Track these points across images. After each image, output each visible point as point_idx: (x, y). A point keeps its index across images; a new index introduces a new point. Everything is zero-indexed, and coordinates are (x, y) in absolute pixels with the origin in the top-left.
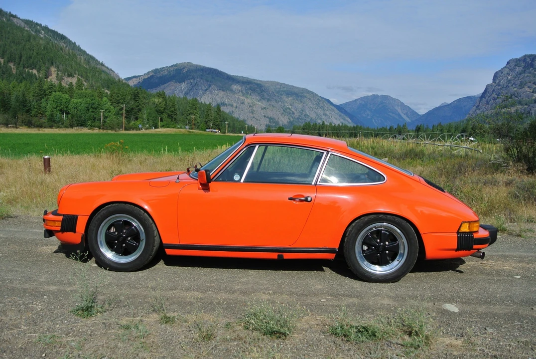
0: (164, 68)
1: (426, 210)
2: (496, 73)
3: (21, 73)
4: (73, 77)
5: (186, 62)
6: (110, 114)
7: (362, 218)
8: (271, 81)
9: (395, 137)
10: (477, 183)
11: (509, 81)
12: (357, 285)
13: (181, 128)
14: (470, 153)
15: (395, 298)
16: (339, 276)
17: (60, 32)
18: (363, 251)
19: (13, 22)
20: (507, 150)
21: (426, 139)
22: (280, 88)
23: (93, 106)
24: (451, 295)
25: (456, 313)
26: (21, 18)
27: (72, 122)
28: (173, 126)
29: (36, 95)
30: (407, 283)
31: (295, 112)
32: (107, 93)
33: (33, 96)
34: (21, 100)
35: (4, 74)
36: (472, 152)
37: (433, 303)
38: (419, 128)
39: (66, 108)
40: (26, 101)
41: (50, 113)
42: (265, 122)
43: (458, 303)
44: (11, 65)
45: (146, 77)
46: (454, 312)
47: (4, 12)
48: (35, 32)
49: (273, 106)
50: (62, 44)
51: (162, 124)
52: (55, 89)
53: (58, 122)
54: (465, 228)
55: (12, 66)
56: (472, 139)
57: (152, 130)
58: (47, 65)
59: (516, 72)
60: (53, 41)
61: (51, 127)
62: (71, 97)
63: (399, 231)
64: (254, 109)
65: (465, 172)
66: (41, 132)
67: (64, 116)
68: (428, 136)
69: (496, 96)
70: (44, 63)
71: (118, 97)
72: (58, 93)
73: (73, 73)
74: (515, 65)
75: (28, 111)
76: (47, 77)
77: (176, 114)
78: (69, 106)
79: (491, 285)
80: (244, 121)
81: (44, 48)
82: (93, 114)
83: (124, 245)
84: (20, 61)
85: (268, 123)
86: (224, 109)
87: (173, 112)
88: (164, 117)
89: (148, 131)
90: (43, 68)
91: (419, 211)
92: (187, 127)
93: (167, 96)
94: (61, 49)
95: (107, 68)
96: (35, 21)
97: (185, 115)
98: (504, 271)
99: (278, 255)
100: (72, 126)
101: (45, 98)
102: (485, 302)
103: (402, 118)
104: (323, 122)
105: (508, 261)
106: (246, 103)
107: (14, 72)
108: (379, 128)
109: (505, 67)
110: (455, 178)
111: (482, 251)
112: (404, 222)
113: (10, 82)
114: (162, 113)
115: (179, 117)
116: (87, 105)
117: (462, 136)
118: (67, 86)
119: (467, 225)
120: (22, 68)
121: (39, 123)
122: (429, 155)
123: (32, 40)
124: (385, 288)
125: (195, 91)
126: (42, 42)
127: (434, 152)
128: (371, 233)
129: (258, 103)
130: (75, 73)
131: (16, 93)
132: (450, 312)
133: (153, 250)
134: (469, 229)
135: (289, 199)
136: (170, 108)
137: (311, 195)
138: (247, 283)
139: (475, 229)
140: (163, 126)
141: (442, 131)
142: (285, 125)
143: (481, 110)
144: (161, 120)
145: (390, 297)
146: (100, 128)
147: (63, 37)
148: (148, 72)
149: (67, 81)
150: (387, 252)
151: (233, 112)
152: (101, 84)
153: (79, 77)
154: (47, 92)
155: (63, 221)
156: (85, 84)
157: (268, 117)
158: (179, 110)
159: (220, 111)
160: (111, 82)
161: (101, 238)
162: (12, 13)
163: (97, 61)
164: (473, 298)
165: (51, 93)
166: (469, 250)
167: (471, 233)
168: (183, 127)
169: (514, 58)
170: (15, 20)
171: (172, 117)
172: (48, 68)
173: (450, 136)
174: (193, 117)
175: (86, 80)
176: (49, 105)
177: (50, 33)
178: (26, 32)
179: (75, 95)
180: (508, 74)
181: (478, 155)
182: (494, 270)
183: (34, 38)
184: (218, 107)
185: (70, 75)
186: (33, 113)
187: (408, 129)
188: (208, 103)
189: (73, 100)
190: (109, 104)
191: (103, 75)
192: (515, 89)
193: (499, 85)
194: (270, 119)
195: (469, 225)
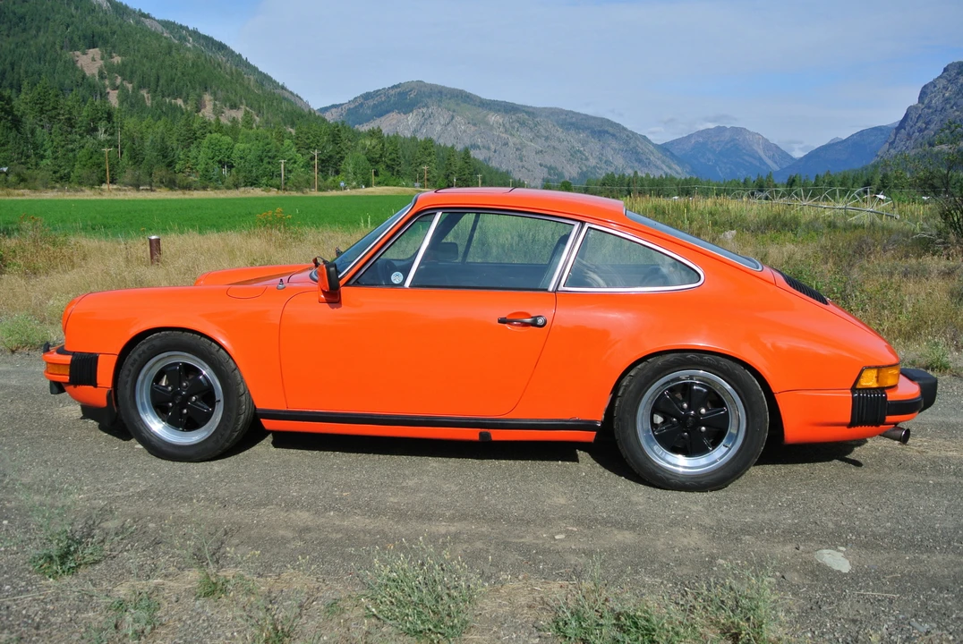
0: (379, 90)
1: (784, 343)
2: (925, 86)
3: (159, 106)
4: (239, 108)
5: (415, 80)
6: (296, 166)
7: (650, 360)
8: (551, 108)
9: (753, 194)
10: (891, 274)
11: (947, 100)
12: (639, 494)
13: (407, 186)
14: (878, 220)
15: (714, 533)
16: (607, 473)
17: (217, 38)
18: (654, 425)
19: (146, 26)
20: (945, 215)
21: (803, 198)
22: (566, 119)
23: (270, 154)
24: (836, 524)
25: (845, 575)
26: (157, 18)
27: (238, 179)
28: (395, 183)
29: (181, 138)
30: (745, 492)
31: (590, 157)
32: (291, 133)
33: (178, 140)
34: (159, 147)
35: (134, 107)
36: (881, 219)
37: (794, 545)
38: (794, 181)
39: (228, 158)
40: (167, 149)
41: (204, 166)
42: (542, 174)
43: (850, 545)
44: (144, 92)
45: (352, 106)
46: (839, 571)
47: (131, 10)
48: (178, 40)
49: (554, 148)
50: (220, 57)
51: (378, 179)
52: (209, 128)
53: (217, 181)
54: (869, 380)
55: (146, 95)
56: (882, 197)
57: (361, 190)
58: (198, 91)
59: (959, 85)
60: (207, 53)
61: (205, 188)
62: (236, 140)
63: (728, 387)
64: (524, 153)
65: (870, 253)
66: (187, 197)
67: (225, 171)
68: (806, 192)
69: (924, 126)
70: (194, 89)
71: (308, 138)
72: (215, 135)
73: (238, 102)
74: (958, 74)
75: (170, 165)
76: (198, 111)
77: (399, 164)
78: (233, 155)
79: (922, 498)
80: (508, 173)
81: (193, 64)
82: (270, 167)
83: (185, 411)
84: (158, 86)
85: (546, 175)
86: (477, 155)
87: (394, 160)
88: (381, 169)
89: (354, 192)
90: (193, 96)
91: (769, 345)
92: (417, 184)
93: (386, 136)
94: (219, 65)
95: (291, 93)
96: (179, 22)
97: (414, 165)
98: (947, 460)
99: (481, 434)
100: (236, 186)
101: (196, 143)
102: (911, 545)
103: (765, 164)
104: (636, 172)
105: (956, 437)
106: (511, 144)
107: (149, 103)
108: (727, 181)
109: (940, 77)
110: (851, 266)
111: (905, 425)
112: (739, 369)
113: (144, 119)
114: (377, 162)
115: (404, 168)
116: (260, 153)
117: (866, 192)
118: (229, 124)
119: (874, 373)
120: (160, 97)
121: (186, 182)
122: (807, 225)
123: (174, 53)
124: (696, 503)
125: (429, 125)
126: (190, 55)
127: (817, 219)
128: (671, 390)
129: (529, 143)
130: (242, 103)
131: (151, 137)
132: (832, 571)
133: (238, 420)
134: (878, 381)
135: (499, 322)
136: (390, 154)
137: (545, 313)
138: (415, 490)
139: (890, 382)
140: (378, 184)
141: (831, 184)
142: (574, 179)
143: (897, 150)
144: (376, 174)
145: (703, 528)
146: (278, 189)
147: (221, 47)
148: (355, 98)
149: (228, 116)
150: (703, 428)
151: (490, 158)
152: (282, 119)
153: (248, 109)
154: (198, 134)
155: (73, 365)
156: (258, 119)
157: (546, 166)
158: (404, 157)
159: (469, 157)
160: (296, 114)
161: (143, 397)
162: (143, 11)
163: (275, 82)
164: (883, 530)
165: (204, 135)
166: (877, 426)
167: (882, 389)
168: (411, 184)
169: (955, 61)
170: (147, 22)
171: (393, 169)
172: (200, 96)
173: (843, 193)
174: (425, 168)
175: (259, 113)
176: (202, 153)
177: (202, 41)
178: (165, 41)
179: (240, 137)
180: (946, 88)
181: (893, 224)
182: (928, 460)
183: (178, 50)
184: (466, 151)
185: (234, 106)
186: (178, 167)
187: (775, 183)
188: (450, 145)
189: (237, 145)
190: (294, 149)
191: (284, 105)
192: (957, 113)
193: (929, 107)
194: (550, 168)
195: (878, 373)
